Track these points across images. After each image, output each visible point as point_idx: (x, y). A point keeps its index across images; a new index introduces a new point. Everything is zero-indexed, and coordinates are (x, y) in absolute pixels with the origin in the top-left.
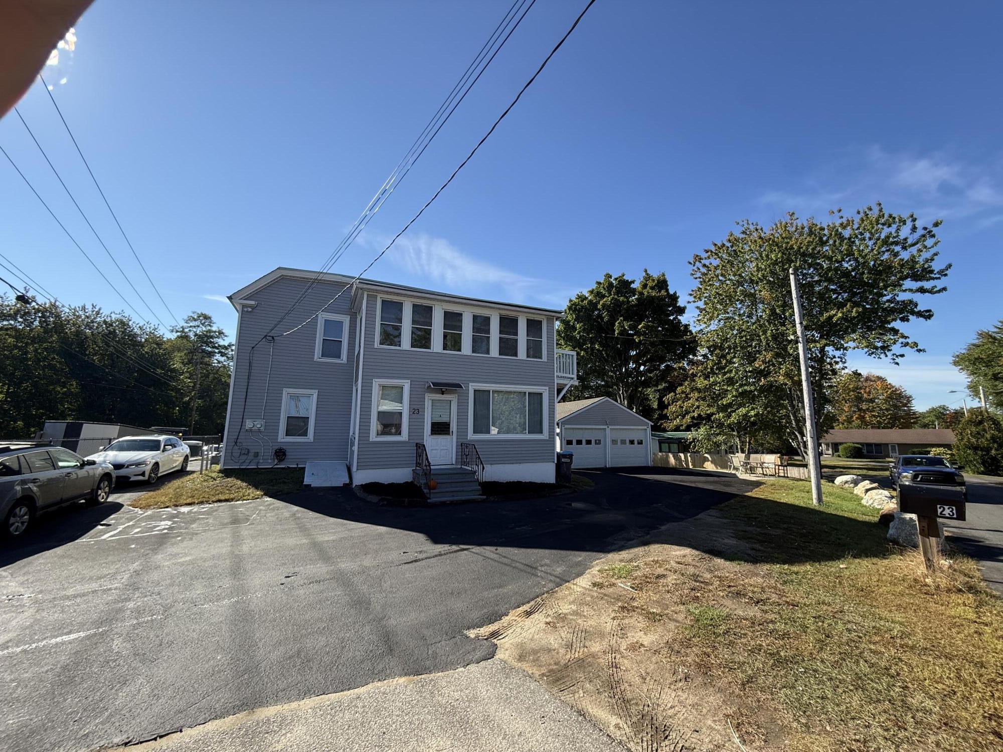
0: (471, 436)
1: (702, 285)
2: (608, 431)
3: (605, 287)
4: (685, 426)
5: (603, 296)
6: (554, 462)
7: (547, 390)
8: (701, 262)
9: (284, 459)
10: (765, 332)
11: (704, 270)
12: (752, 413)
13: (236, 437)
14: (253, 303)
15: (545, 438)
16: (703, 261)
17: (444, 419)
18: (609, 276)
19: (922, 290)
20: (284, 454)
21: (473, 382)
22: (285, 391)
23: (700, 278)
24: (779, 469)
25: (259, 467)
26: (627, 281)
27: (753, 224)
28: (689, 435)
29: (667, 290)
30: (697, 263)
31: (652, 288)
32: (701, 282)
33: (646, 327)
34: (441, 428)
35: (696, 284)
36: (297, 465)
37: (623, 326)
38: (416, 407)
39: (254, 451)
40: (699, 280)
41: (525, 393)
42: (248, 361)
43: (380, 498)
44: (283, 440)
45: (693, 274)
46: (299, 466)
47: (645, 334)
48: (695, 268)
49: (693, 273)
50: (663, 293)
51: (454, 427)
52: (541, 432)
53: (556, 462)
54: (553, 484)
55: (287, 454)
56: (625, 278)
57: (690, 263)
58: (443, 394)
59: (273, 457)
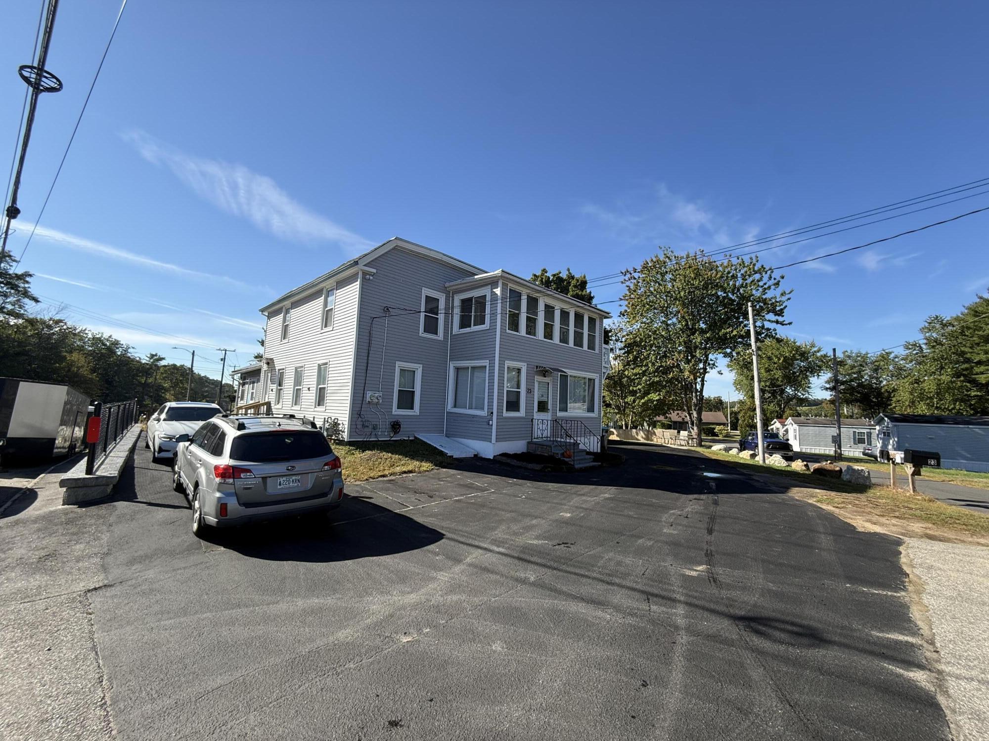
0: (560, 414)
3: (543, 279)
9: (398, 432)
13: (359, 409)
14: (374, 271)
15: (596, 416)
17: (544, 399)
19: (777, 322)
20: (399, 427)
22: (398, 364)
25: (380, 439)
29: (586, 291)
34: (543, 406)
38: (529, 387)
39: (373, 423)
41: (586, 378)
42: (368, 332)
44: (396, 413)
46: (410, 439)
50: (583, 292)
51: (550, 407)
53: (601, 435)
55: (401, 426)
56: (559, 275)
58: (545, 377)
59: (390, 430)
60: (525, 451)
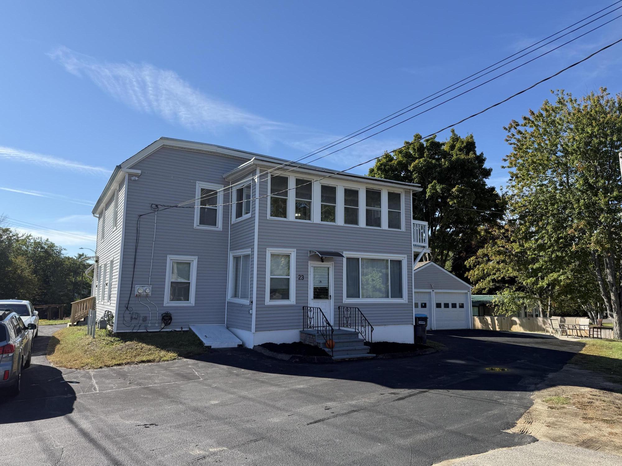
0: (346, 301)
1: (516, 151)
2: (433, 294)
3: (416, 148)
4: (487, 289)
5: (414, 159)
6: (413, 324)
7: (406, 258)
8: (516, 129)
9: (170, 323)
10: (578, 201)
11: (519, 136)
12: (562, 277)
13: (127, 302)
14: (139, 172)
15: (405, 302)
16: (518, 128)
17: (323, 285)
18: (418, 137)
20: (171, 319)
21: (346, 250)
22: (170, 258)
23: (515, 144)
24: (593, 331)
25: (148, 331)
26: (439, 143)
27: (568, 94)
28: (494, 299)
29: (475, 153)
30: (513, 130)
31: (460, 150)
32: (515, 148)
33: (460, 191)
35: (510, 150)
36: (182, 328)
37: (435, 189)
38: (301, 273)
39: (142, 315)
40: (513, 146)
41: (387, 260)
42: (136, 229)
43: (291, 356)
44: (167, 305)
45: (507, 141)
46: (183, 329)
47: (457, 197)
48: (510, 134)
49: (508, 139)
50: (471, 155)
51: (331, 292)
52: (401, 296)
53: (414, 324)
54: (412, 344)
55: (173, 318)
56: (437, 140)
57: (505, 128)
58: (323, 261)
59: (161, 321)
60: (297, 340)
